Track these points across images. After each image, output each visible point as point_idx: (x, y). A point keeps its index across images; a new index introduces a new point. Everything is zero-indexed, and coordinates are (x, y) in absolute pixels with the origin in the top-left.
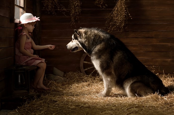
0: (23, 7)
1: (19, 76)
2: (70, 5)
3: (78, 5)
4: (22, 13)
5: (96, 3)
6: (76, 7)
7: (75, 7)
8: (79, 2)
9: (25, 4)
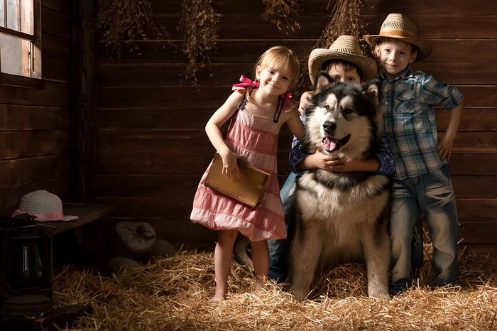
0: (32, 34)
1: (26, 252)
2: (185, 22)
3: (207, 21)
4: (30, 53)
5: (269, 15)
6: (203, 27)
7: (198, 27)
8: (210, 13)
9: (40, 24)
